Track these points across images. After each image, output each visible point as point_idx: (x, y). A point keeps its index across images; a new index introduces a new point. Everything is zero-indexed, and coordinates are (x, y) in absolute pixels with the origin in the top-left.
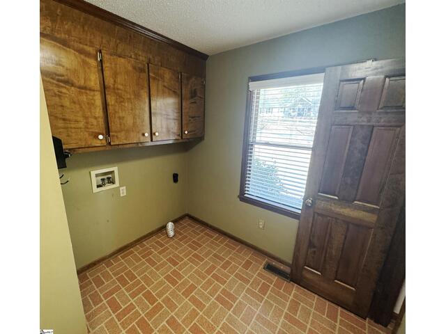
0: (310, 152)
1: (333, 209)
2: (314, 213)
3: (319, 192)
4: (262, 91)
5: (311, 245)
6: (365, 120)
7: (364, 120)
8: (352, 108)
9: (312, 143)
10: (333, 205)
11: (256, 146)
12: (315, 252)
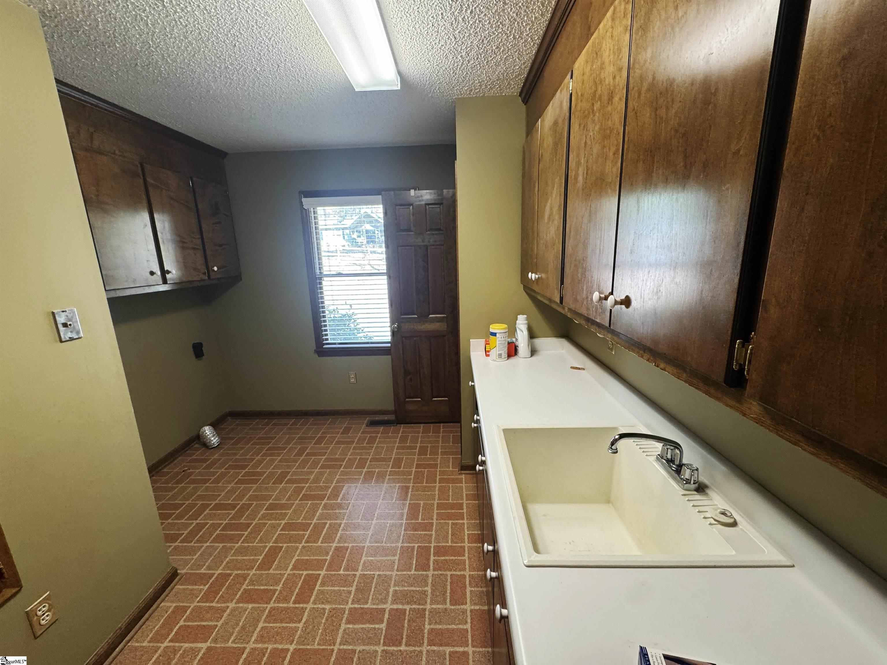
0: (385, 277)
1: (416, 327)
2: (402, 337)
3: (402, 315)
4: (320, 210)
5: (407, 373)
6: (421, 240)
7: (419, 241)
8: (409, 230)
9: (385, 267)
10: (415, 324)
11: (325, 279)
12: (411, 379)
